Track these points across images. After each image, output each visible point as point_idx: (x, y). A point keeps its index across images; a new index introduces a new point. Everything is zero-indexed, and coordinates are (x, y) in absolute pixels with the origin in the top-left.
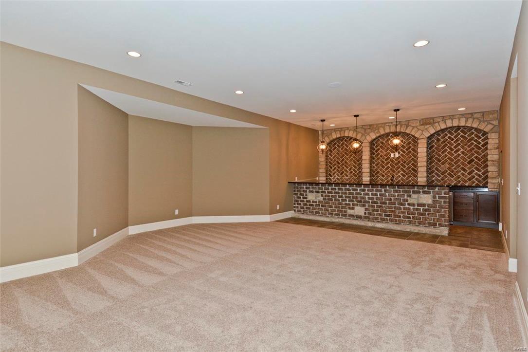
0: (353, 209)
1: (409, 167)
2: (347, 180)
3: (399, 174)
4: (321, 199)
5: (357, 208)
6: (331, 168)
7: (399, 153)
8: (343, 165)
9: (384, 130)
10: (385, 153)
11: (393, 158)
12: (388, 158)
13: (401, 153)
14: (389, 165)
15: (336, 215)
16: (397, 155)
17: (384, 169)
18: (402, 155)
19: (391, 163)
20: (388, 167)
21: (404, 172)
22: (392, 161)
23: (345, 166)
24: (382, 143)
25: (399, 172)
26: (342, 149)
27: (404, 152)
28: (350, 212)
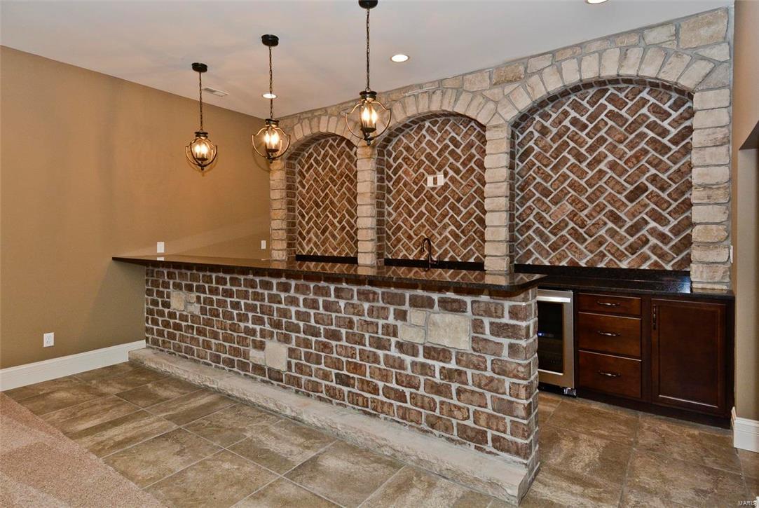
0: (261, 346)
1: (470, 214)
2: (335, 249)
3: (447, 233)
4: (195, 309)
5: (271, 345)
6: (303, 217)
7: (446, 174)
8: (325, 209)
9: (404, 108)
10: (414, 175)
11: (433, 189)
12: (422, 188)
13: (451, 173)
14: (423, 209)
15: (225, 362)
16: (441, 181)
17: (411, 220)
18: (453, 180)
19: (427, 201)
20: (422, 214)
21: (458, 226)
22: (430, 198)
23: (331, 212)
24: (408, 149)
25: (445, 227)
26: (324, 169)
27: (457, 171)
28: (256, 356)
